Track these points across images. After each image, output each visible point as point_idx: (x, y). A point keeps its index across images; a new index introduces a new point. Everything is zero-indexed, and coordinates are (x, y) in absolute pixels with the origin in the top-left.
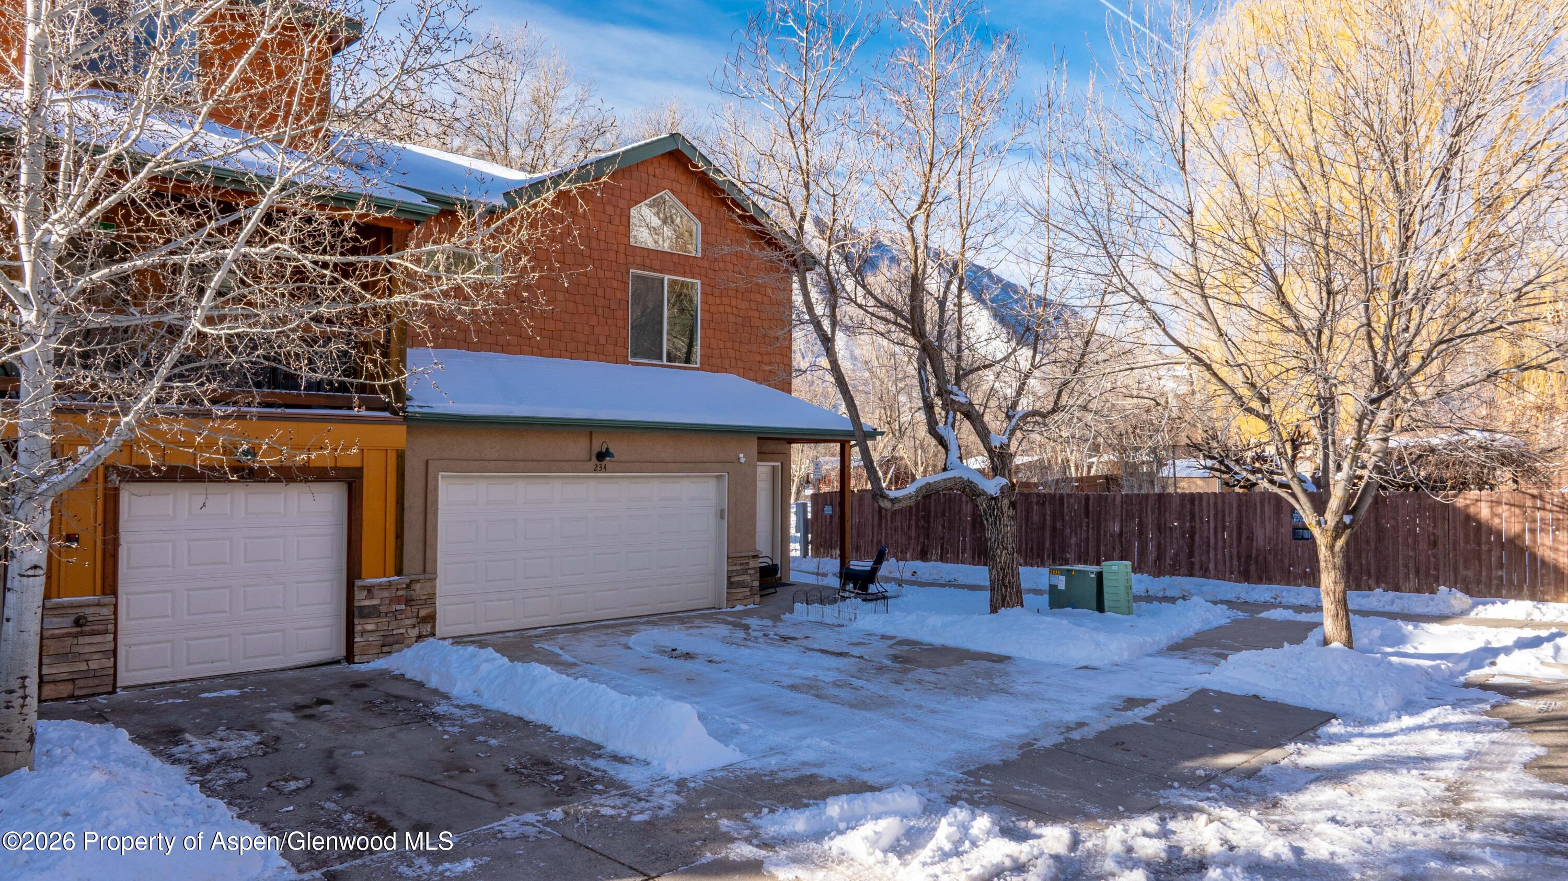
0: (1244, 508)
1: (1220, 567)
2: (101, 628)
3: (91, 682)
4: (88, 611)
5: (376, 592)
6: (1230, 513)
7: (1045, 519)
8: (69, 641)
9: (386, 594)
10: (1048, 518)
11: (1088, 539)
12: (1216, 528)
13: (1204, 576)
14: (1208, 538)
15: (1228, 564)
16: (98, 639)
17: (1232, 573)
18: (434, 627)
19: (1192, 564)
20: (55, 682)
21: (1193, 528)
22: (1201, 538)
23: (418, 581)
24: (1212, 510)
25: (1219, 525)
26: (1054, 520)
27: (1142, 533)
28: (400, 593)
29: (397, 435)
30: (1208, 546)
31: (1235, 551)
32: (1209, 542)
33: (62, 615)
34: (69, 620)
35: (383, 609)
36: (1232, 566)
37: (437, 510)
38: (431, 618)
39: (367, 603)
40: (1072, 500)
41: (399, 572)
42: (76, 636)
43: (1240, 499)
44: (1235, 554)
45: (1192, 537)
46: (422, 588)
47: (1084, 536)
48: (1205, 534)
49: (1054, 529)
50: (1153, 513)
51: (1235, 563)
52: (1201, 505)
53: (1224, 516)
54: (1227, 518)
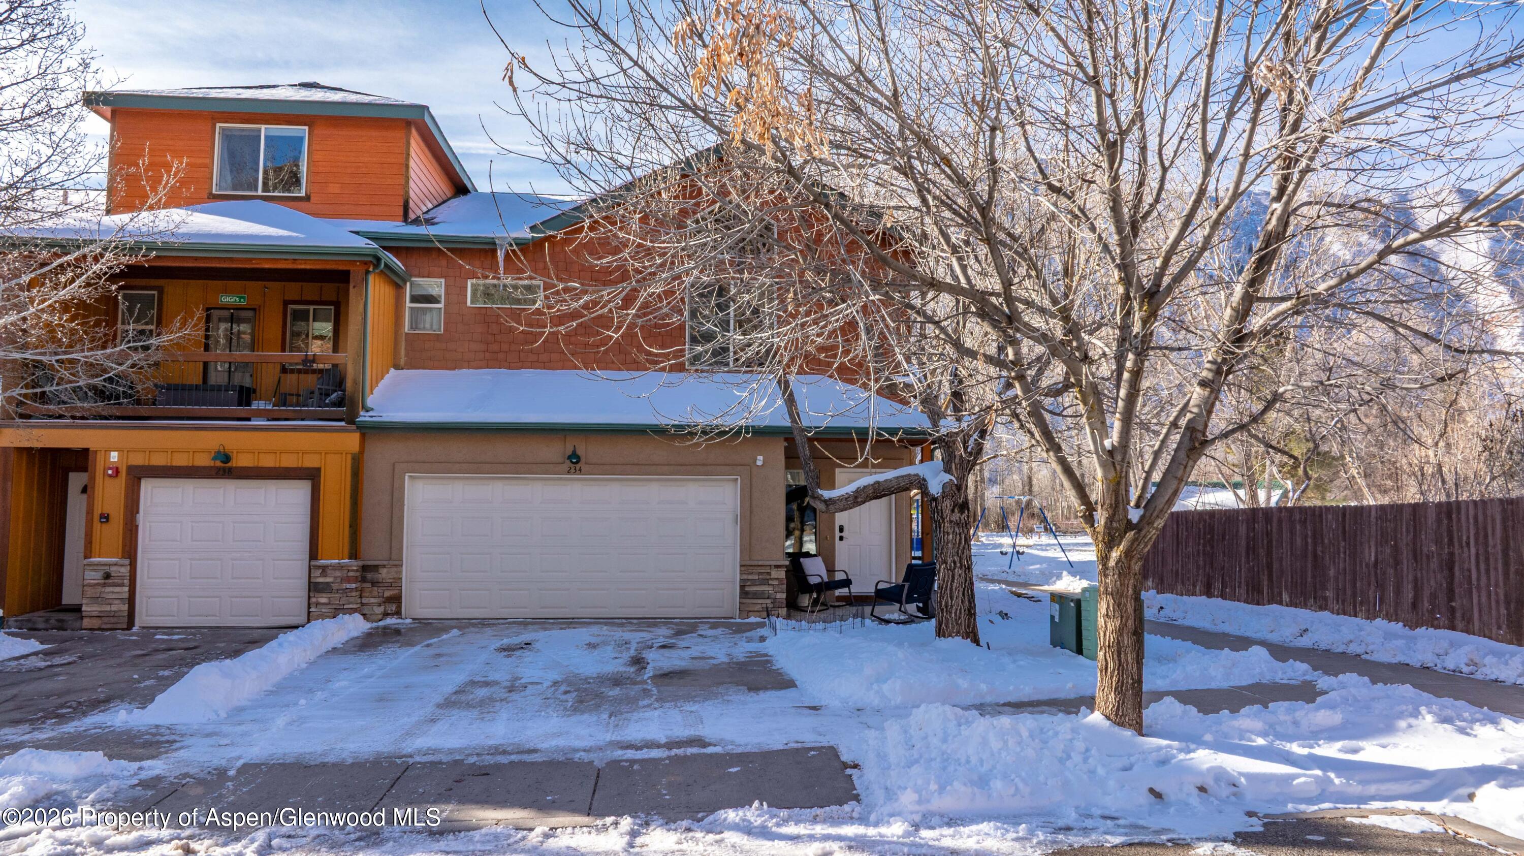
0: (1510, 523)
1: (1485, 618)
2: (120, 581)
3: (113, 620)
4: (113, 569)
5: (329, 572)
6: (1493, 534)
7: (1307, 543)
8: (99, 589)
9: (338, 574)
10: (1309, 540)
11: (1345, 569)
12: (1477, 555)
13: (1468, 631)
14: (1469, 570)
15: (1494, 612)
16: (117, 589)
17: (1499, 628)
18: (399, 607)
19: (1453, 611)
20: (91, 617)
21: (1452, 554)
22: (1462, 569)
23: (384, 566)
24: (1471, 527)
25: (1481, 551)
26: (1315, 544)
27: (1397, 563)
28: (351, 574)
29: (352, 440)
30: (1470, 582)
31: (1501, 592)
32: (1470, 576)
33: (94, 570)
34: (99, 575)
35: (335, 586)
36: (1498, 618)
37: (403, 505)
38: (396, 599)
39: (321, 580)
40: (1330, 517)
41: (354, 555)
42: (104, 585)
43: (1504, 510)
44: (1502, 597)
45: (1451, 569)
46: (388, 573)
47: (1341, 565)
48: (1466, 566)
49: (1315, 556)
50: (1408, 531)
51: (1503, 611)
52: (1459, 520)
53: (1486, 536)
54: (1491, 542)
